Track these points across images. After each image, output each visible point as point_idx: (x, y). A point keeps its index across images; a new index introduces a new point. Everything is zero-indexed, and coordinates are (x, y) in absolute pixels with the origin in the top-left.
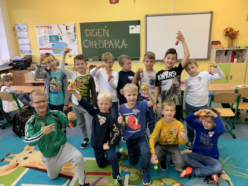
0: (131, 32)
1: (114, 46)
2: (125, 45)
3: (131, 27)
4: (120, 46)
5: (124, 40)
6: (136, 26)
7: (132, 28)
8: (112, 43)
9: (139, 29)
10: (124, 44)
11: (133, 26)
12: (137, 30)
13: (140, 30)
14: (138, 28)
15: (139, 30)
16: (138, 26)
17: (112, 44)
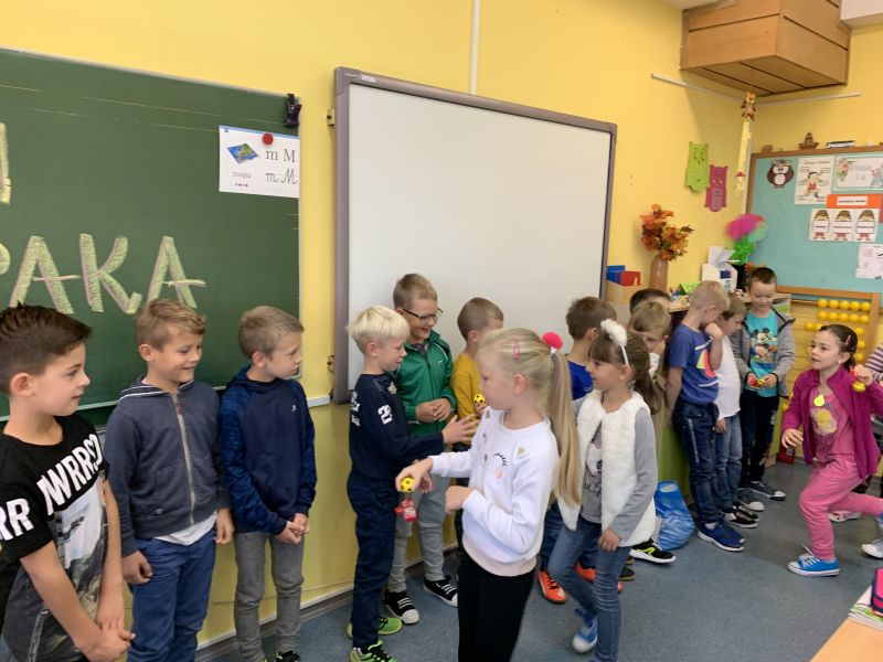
0: (233, 178)
1: (76, 291)
2: (182, 283)
3: (230, 137)
4: (137, 297)
5: (168, 244)
6: (268, 140)
7: (241, 153)
8: (49, 265)
9: (289, 164)
10: (168, 276)
11: (253, 138)
12: (280, 167)
13: (297, 173)
14: (282, 155)
15: (290, 174)
16: (282, 142)
17: (55, 281)
